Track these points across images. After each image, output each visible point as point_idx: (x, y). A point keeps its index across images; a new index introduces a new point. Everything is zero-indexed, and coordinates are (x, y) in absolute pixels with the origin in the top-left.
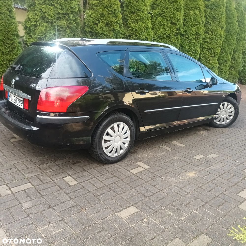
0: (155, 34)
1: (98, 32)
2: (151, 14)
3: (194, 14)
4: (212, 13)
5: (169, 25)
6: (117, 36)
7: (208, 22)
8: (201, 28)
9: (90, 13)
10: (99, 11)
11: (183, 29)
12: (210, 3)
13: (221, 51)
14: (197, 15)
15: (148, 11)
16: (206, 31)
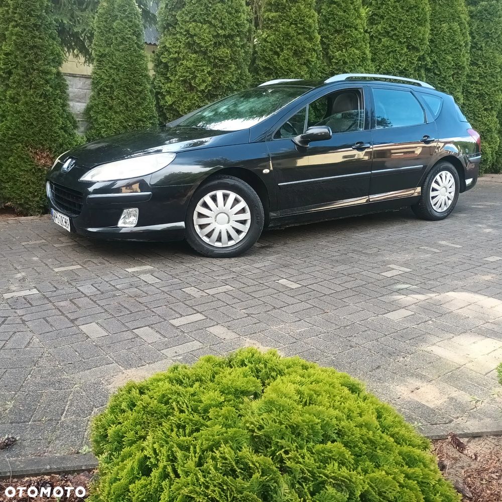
1: (281, 68)
2: (369, 33)
3: (451, 29)
4: (483, 27)
5: (403, 52)
6: (311, 75)
7: (476, 44)
8: (464, 56)
9: (265, 35)
10: (281, 29)
11: (430, 58)
12: (478, 8)
14: (456, 31)
15: (364, 28)
16: (473, 61)
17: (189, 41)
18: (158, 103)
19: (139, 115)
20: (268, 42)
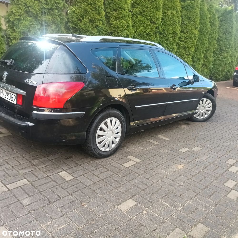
0: (136, 32)
1: (82, 28)
2: (132, 12)
3: (172, 13)
4: (188, 14)
5: (148, 24)
6: (99, 33)
7: (184, 22)
8: (178, 28)
9: (74, 9)
10: (83, 7)
11: (161, 28)
12: (186, 4)
13: (195, 50)
14: (174, 15)
15: (129, 9)
16: (182, 30)
17: (27, 10)
20: (75, 13)
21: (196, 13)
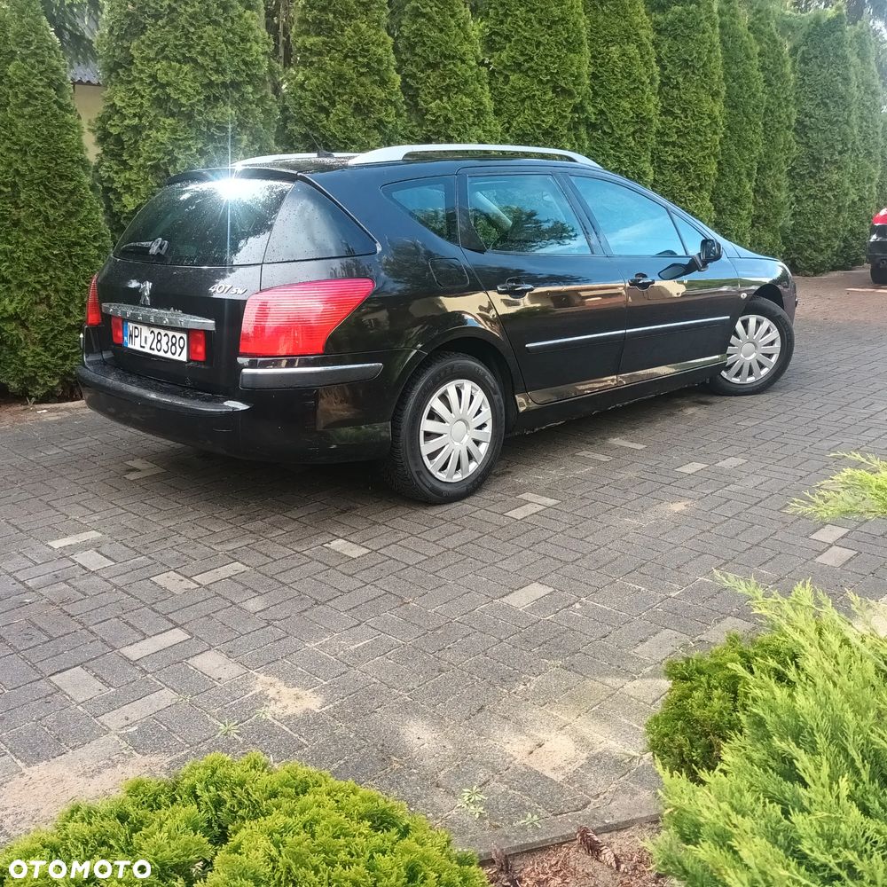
0: (508, 129)
1: (334, 136)
2: (488, 66)
3: (624, 55)
4: (679, 49)
5: (547, 98)
7: (668, 78)
8: (649, 101)
9: (300, 77)
10: (329, 68)
11: (593, 106)
12: (669, 16)
13: (719, 170)
14: (633, 58)
15: (477, 58)
16: (665, 108)
17: (158, 95)
18: (109, 208)
19: (73, 234)
21: (708, 45)
